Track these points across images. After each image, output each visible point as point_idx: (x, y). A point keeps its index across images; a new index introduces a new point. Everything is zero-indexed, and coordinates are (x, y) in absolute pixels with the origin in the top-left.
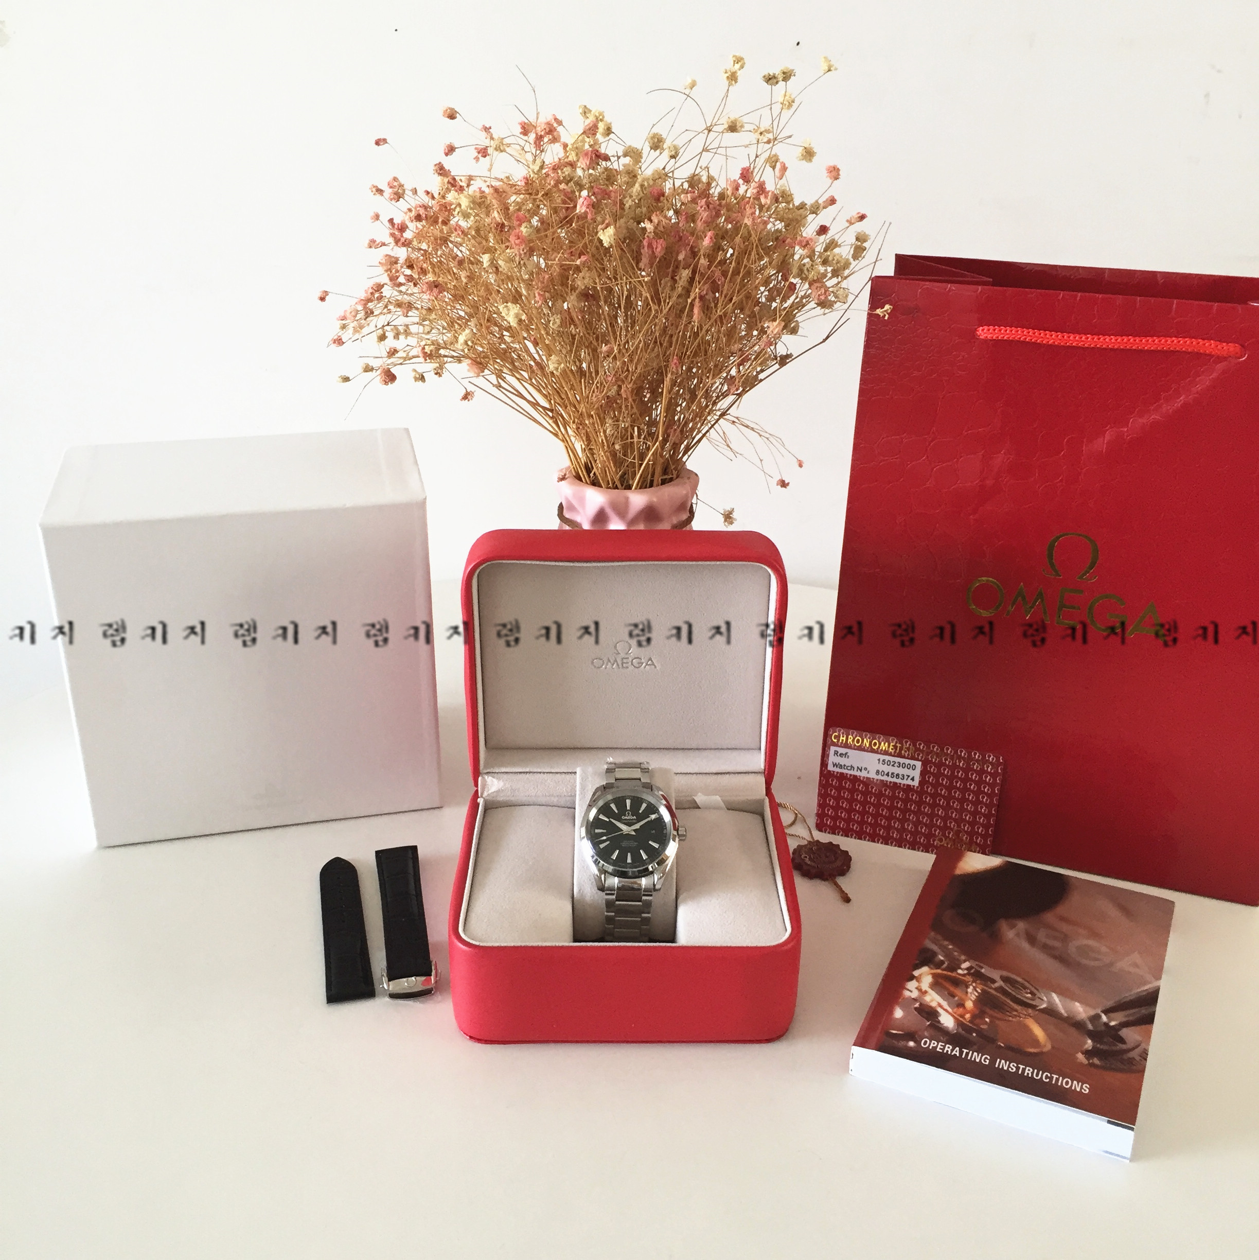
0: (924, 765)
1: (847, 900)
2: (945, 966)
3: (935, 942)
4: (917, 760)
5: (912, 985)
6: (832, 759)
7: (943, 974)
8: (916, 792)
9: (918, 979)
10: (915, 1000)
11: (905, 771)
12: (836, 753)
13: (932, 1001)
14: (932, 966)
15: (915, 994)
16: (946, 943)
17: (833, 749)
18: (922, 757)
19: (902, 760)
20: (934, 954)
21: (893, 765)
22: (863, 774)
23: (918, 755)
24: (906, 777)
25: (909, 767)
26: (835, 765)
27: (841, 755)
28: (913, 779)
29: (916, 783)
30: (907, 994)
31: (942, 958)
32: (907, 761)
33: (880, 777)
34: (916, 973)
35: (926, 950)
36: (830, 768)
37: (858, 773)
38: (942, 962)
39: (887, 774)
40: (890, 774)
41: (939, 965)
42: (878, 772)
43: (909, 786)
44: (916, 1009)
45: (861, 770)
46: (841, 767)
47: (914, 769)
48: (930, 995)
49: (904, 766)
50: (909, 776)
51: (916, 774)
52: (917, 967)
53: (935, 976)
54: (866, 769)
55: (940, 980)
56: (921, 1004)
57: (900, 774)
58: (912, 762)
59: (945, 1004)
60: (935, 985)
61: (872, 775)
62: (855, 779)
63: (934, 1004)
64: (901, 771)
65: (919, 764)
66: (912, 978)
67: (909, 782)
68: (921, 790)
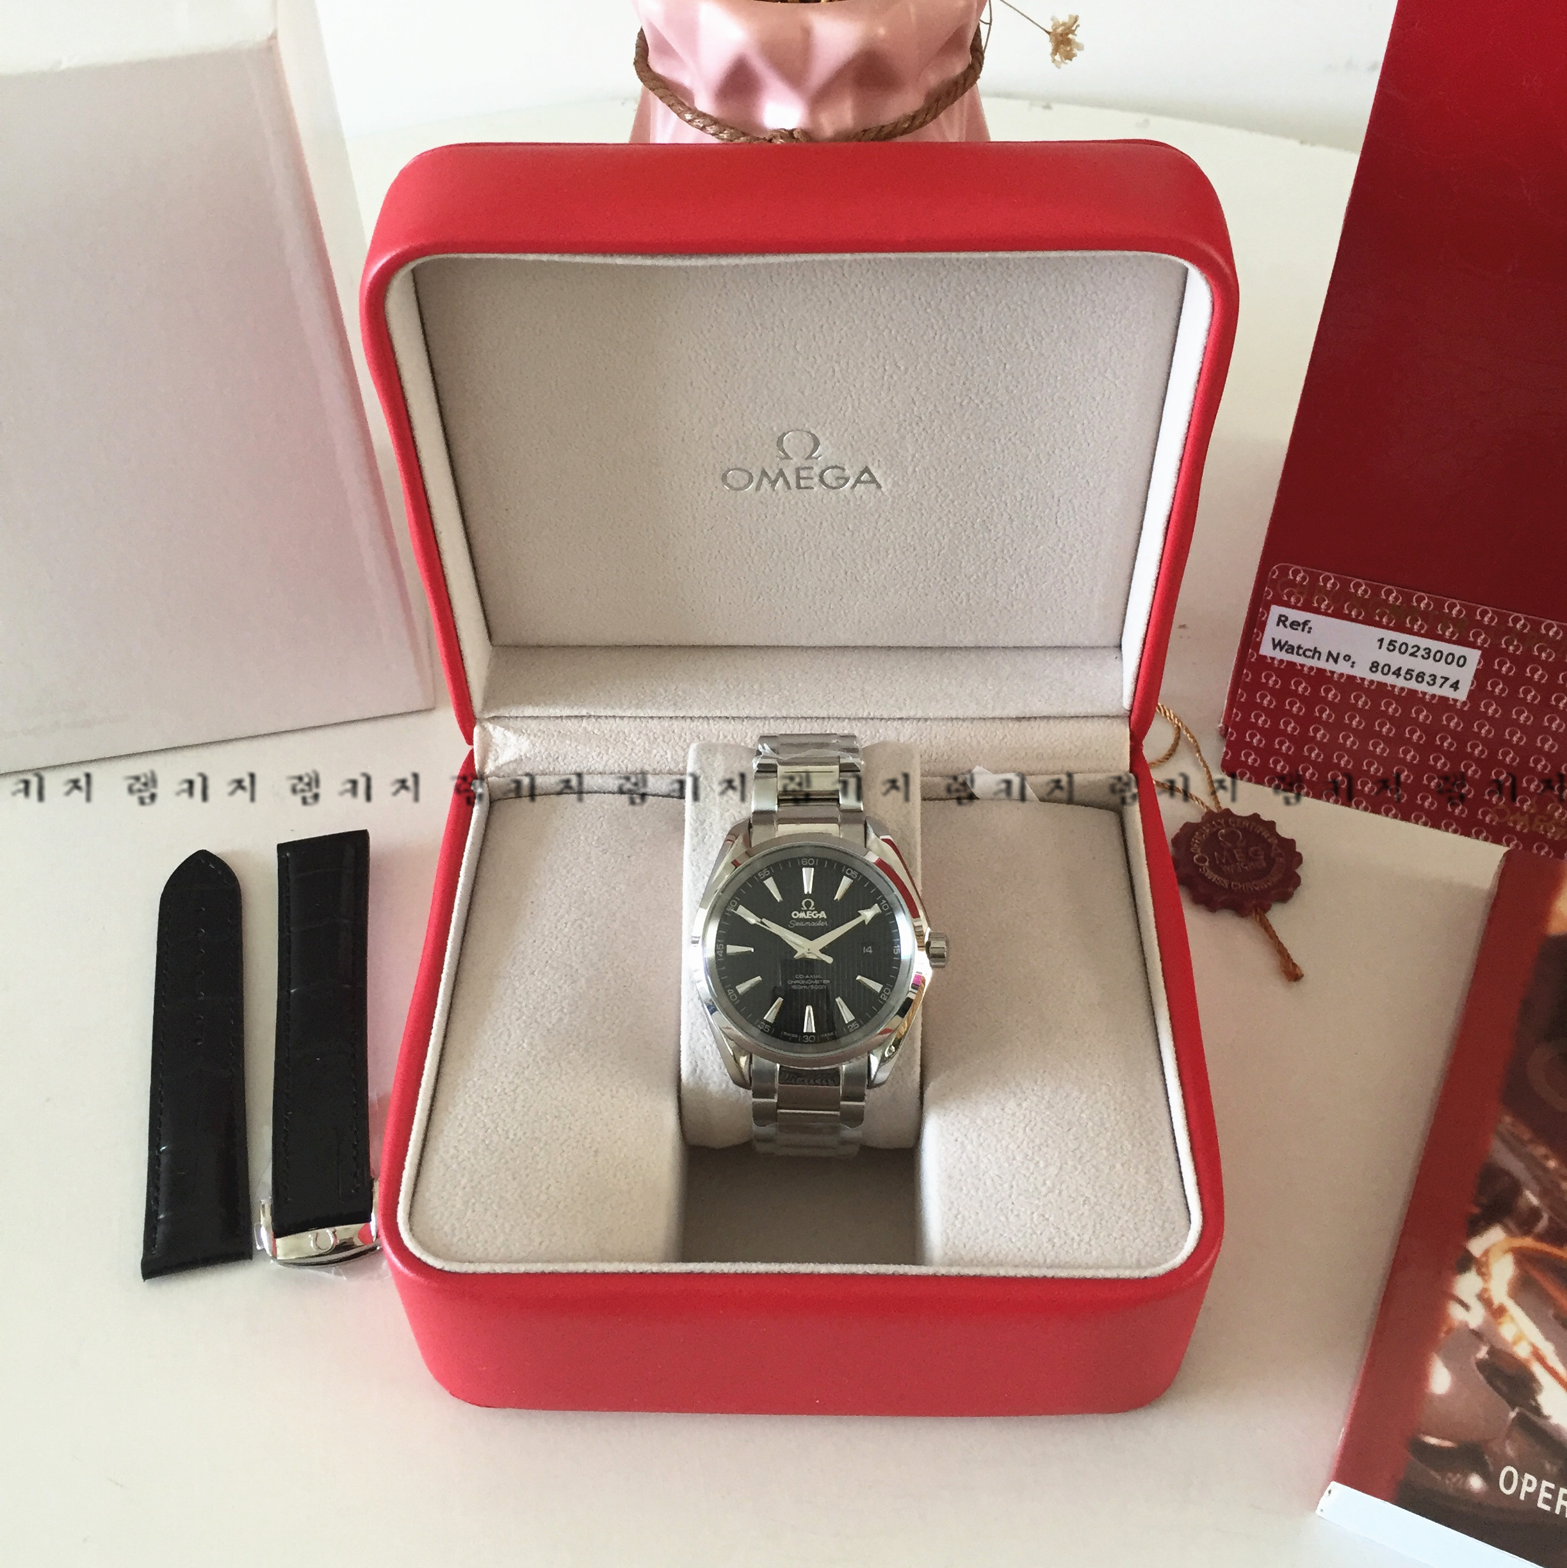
0: (1487, 658)
1: (1292, 973)
2: (1543, 1224)
3: (1514, 1145)
4: (1473, 645)
5: (1467, 1285)
6: (1272, 631)
7: (1537, 1251)
8: (1460, 713)
9: (1481, 1266)
10: (1478, 1335)
11: (1441, 669)
12: (1282, 620)
13: (1519, 1338)
14: (1512, 1225)
15: (1475, 1317)
16: (1540, 1151)
17: (1276, 611)
18: (1485, 641)
19: (1435, 645)
20: (1516, 1188)
21: (1412, 654)
22: (1342, 668)
23: (1476, 635)
24: (1439, 681)
25: (1450, 659)
26: (1277, 645)
27: (1294, 625)
28: (1455, 686)
29: (1462, 695)
30: (1456, 1313)
31: (1534, 1201)
32: (1446, 648)
33: (1378, 677)
34: (1476, 1246)
35: (1492, 1174)
36: (1266, 649)
37: (1330, 666)
38: (1535, 1214)
39: (1397, 673)
40: (1403, 672)
41: (1525, 1223)
42: (1374, 666)
43: (1444, 700)
44: (1482, 1365)
45: (1336, 661)
46: (1291, 649)
47: (1462, 662)
48: (1512, 1319)
49: (1438, 657)
50: (1447, 679)
51: (1466, 676)
52: (1476, 1227)
53: (1522, 1258)
54: (1347, 658)
55: (1535, 1274)
56: (1492, 1352)
57: (1428, 673)
58: (1459, 650)
59: (1548, 1349)
60: (1522, 1287)
61: (1362, 671)
62: (1321, 677)
63: (1522, 1351)
64: (1428, 667)
65: (1474, 656)
66: (1466, 1262)
67: (1447, 692)
68: (1471, 711)
